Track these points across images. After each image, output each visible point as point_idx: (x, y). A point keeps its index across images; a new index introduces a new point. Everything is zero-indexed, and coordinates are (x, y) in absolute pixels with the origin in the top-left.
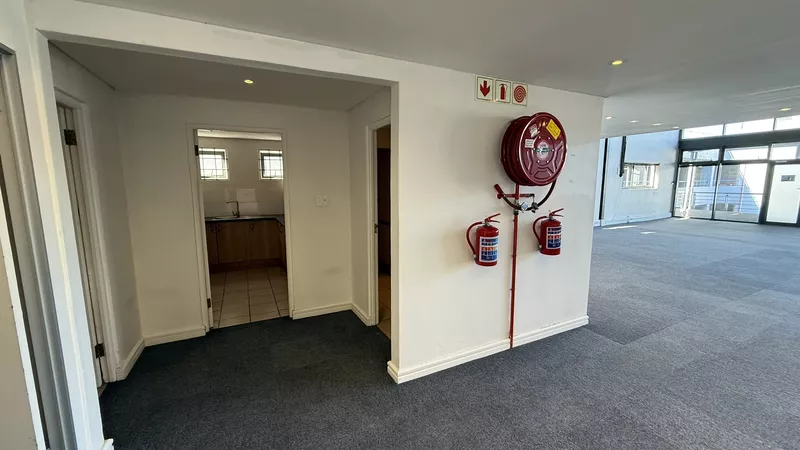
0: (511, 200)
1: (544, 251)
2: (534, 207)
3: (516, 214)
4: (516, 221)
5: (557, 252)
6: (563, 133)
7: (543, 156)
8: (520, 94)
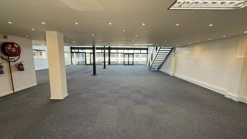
0: (8, 60)
1: (20, 70)
2: (15, 61)
3: (9, 63)
4: (10, 64)
5: (24, 70)
6: (19, 46)
7: (14, 51)
8: (5, 37)
